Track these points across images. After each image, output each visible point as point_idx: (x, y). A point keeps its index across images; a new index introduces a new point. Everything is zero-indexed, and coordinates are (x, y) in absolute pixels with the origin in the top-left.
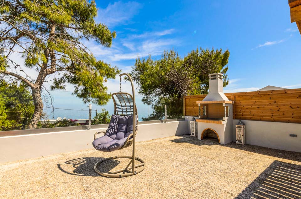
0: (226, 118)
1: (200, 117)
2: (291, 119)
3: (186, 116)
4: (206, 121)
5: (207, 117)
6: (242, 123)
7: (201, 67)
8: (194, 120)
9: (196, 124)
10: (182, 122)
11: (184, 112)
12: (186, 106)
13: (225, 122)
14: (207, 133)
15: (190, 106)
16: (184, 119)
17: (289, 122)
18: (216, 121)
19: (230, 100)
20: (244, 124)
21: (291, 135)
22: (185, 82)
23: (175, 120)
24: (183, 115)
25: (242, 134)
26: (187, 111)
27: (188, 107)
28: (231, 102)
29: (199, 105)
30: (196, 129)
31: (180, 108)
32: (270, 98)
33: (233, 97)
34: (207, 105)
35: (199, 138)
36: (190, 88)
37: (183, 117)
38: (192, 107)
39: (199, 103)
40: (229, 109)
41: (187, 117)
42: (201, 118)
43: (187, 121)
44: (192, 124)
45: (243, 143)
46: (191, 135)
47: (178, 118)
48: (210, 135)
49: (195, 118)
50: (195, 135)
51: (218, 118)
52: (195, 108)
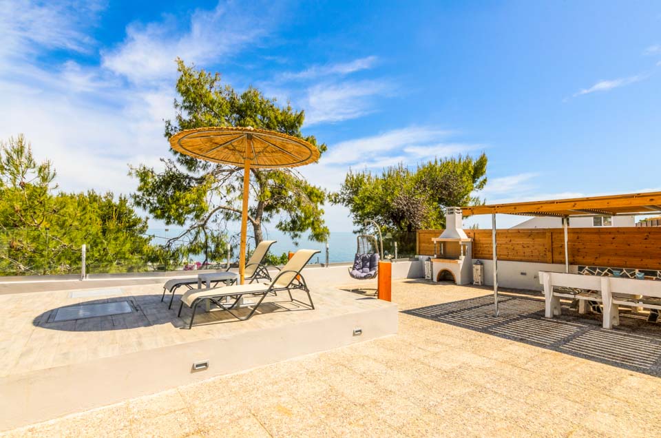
0: (462, 257)
1: (435, 256)
2: (531, 258)
3: (419, 254)
4: (441, 260)
5: (444, 256)
6: (480, 262)
7: (441, 186)
8: (429, 260)
9: (432, 265)
10: (415, 262)
11: (418, 250)
12: (419, 243)
13: (462, 261)
14: (444, 275)
15: (424, 242)
16: (417, 259)
17: (521, 261)
18: (452, 261)
19: (469, 237)
20: (482, 264)
21: (522, 274)
22: (418, 210)
23: (406, 260)
24: (416, 254)
25: (479, 274)
26: (422, 248)
27: (423, 245)
28: (470, 240)
29: (435, 242)
30: (432, 270)
31: (412, 244)
32: (507, 237)
33: (472, 234)
34: (444, 243)
35: (435, 279)
36: (425, 218)
37: (416, 256)
38: (427, 245)
39: (435, 240)
40: (467, 247)
41: (421, 257)
42: (437, 258)
43: (422, 262)
44: (427, 265)
45: (480, 284)
46: (426, 278)
47: (410, 258)
48: (448, 277)
49: (431, 257)
50: (430, 278)
51: (455, 257)
52: (431, 245)
